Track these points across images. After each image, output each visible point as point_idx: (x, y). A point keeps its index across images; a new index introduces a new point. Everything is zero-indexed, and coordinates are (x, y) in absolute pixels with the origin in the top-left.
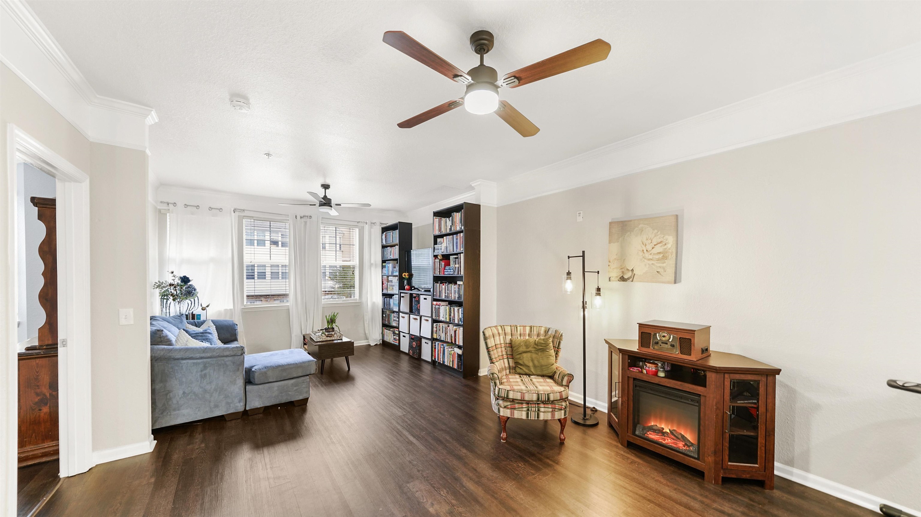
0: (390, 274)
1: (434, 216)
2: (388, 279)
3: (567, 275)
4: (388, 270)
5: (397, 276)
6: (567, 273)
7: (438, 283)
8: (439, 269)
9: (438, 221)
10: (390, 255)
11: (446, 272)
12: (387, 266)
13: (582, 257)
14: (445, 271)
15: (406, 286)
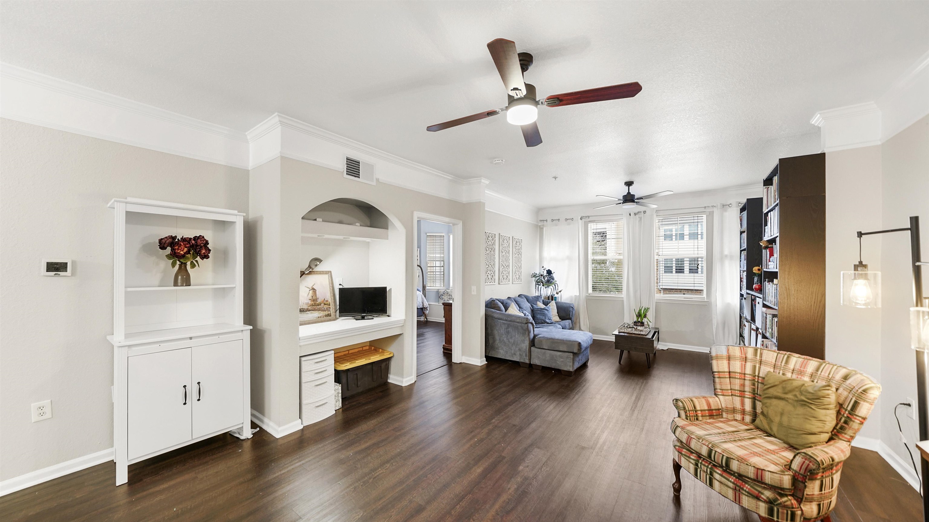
1: (764, 186)
3: (855, 270)
5: (746, 271)
6: (856, 265)
7: (766, 281)
8: (766, 261)
9: (766, 191)
13: (908, 231)
14: (769, 263)
15: (756, 284)
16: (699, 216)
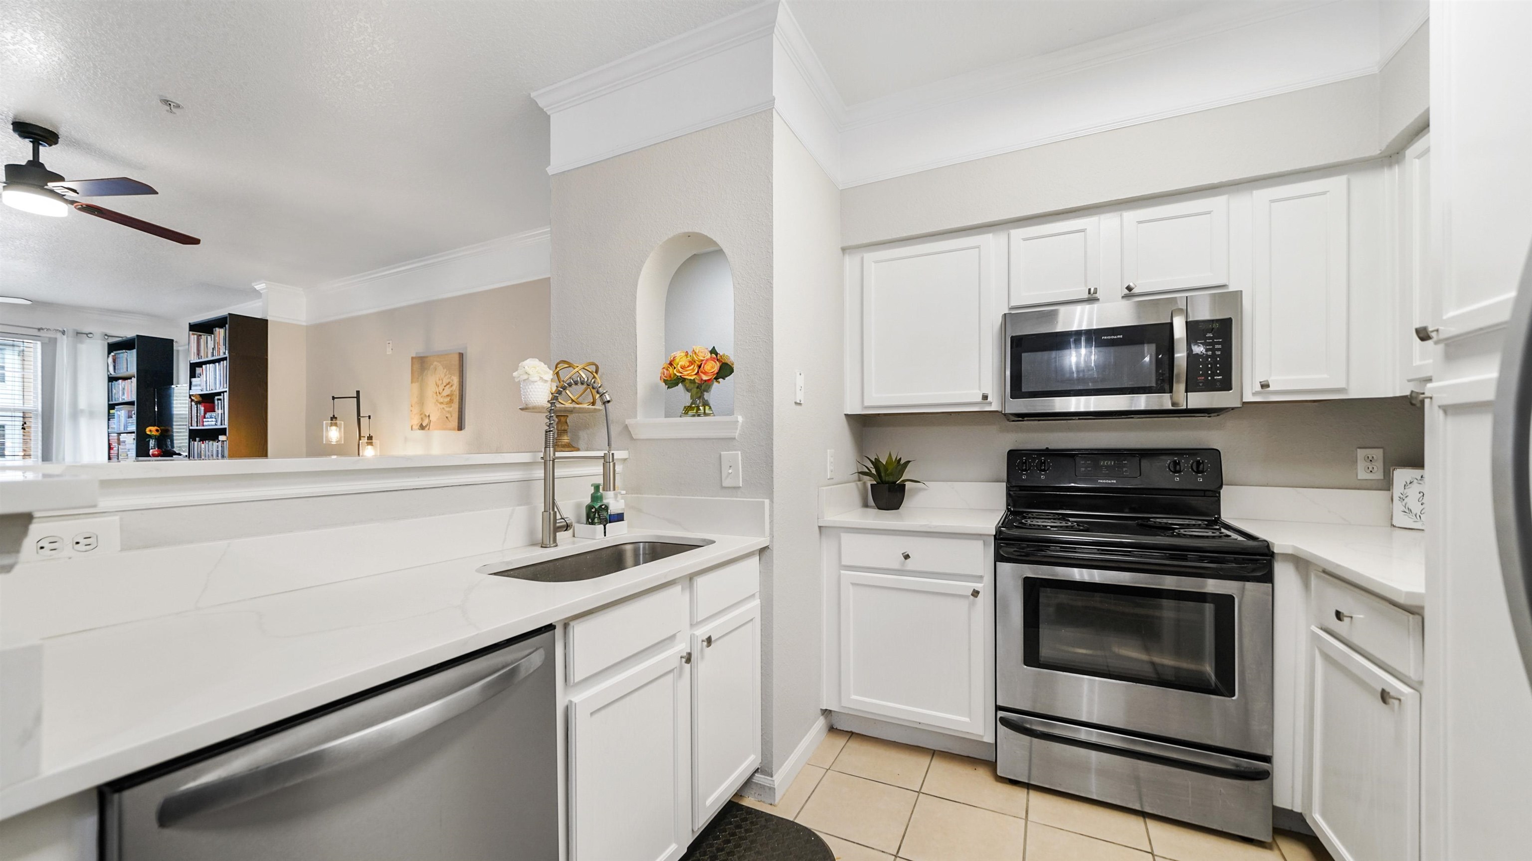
0: (122, 430)
1: (190, 330)
2: (119, 439)
3: (331, 420)
4: (119, 421)
5: (134, 432)
6: (331, 418)
7: (196, 441)
8: (197, 418)
9: (196, 339)
10: (123, 394)
11: (206, 422)
12: (117, 414)
13: (356, 399)
14: (204, 420)
15: (152, 449)
16: (25, 341)
